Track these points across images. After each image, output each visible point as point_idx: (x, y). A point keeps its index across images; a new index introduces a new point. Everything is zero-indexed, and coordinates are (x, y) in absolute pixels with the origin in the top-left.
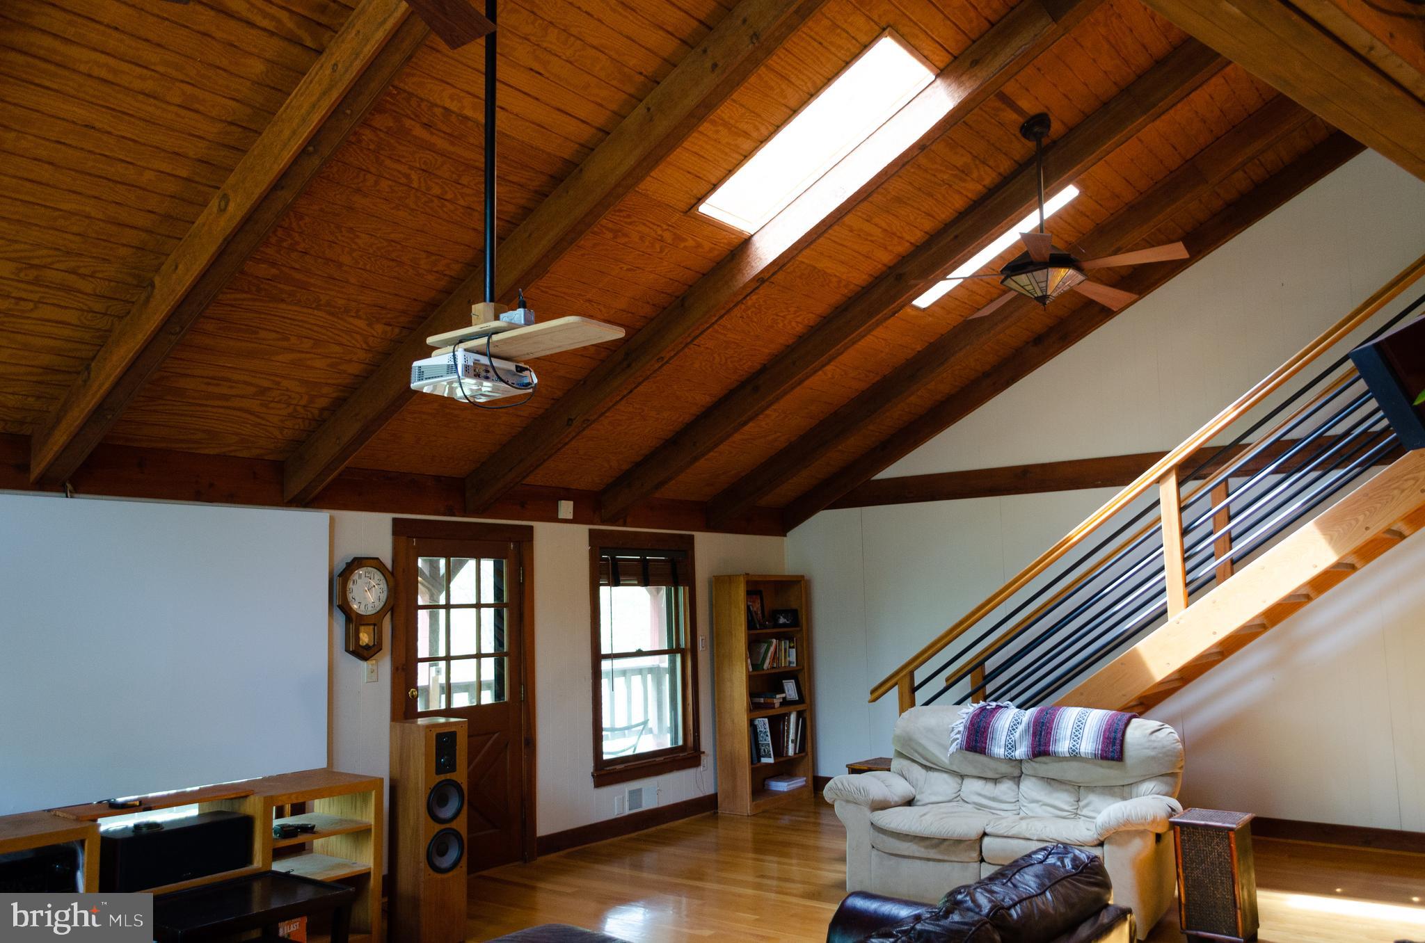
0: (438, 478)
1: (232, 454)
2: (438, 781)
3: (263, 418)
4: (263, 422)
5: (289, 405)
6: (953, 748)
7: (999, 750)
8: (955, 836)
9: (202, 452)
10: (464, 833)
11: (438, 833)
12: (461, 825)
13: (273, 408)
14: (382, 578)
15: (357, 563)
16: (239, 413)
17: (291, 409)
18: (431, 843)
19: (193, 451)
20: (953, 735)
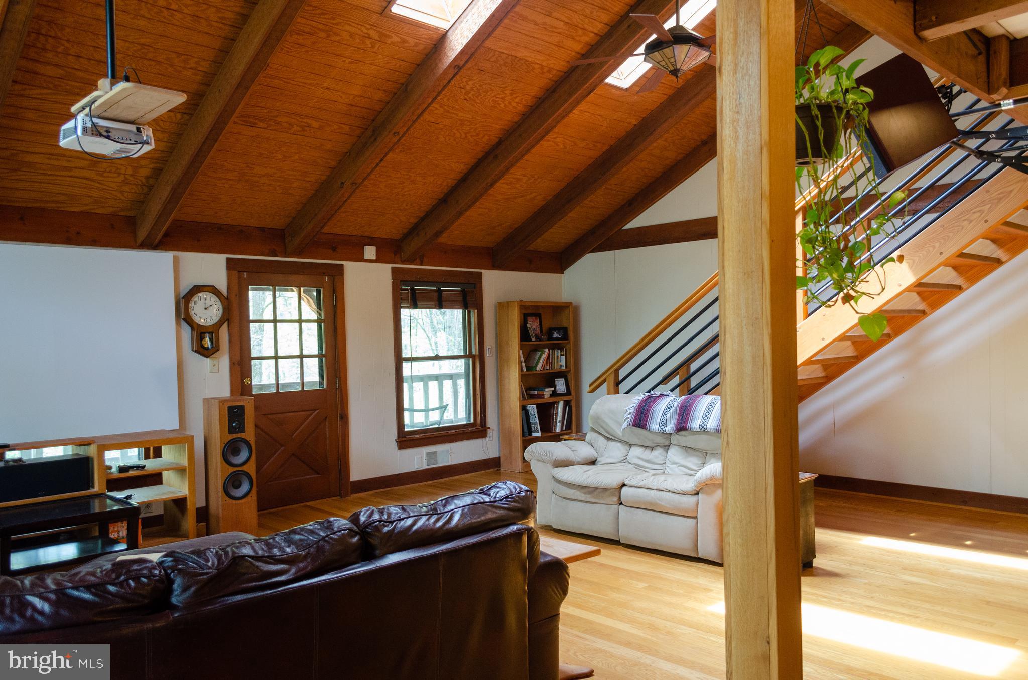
0: (262, 229)
1: (93, 211)
2: (230, 439)
3: (104, 184)
4: (105, 187)
5: (120, 174)
6: (625, 425)
7: (655, 426)
8: (603, 486)
9: (68, 209)
10: (253, 474)
11: (232, 473)
12: (251, 468)
13: (108, 177)
14: (218, 300)
15: (197, 289)
16: (81, 180)
17: (122, 178)
18: (226, 480)
19: (63, 209)
20: (626, 416)
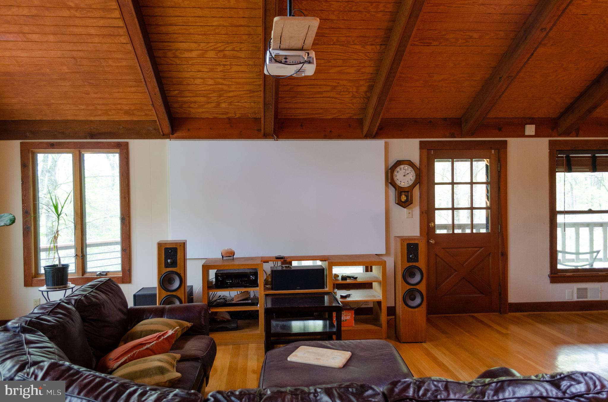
0: (445, 119)
1: (339, 117)
2: (408, 266)
3: (341, 100)
4: (343, 102)
5: (349, 92)
9: (325, 118)
10: (424, 292)
11: (409, 289)
12: (422, 288)
13: (343, 95)
14: (412, 169)
15: (399, 163)
16: (329, 99)
17: (351, 94)
18: (405, 293)
19: (322, 118)
